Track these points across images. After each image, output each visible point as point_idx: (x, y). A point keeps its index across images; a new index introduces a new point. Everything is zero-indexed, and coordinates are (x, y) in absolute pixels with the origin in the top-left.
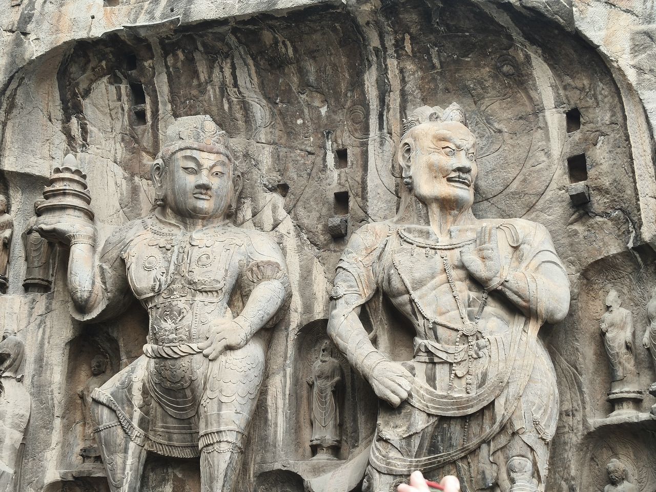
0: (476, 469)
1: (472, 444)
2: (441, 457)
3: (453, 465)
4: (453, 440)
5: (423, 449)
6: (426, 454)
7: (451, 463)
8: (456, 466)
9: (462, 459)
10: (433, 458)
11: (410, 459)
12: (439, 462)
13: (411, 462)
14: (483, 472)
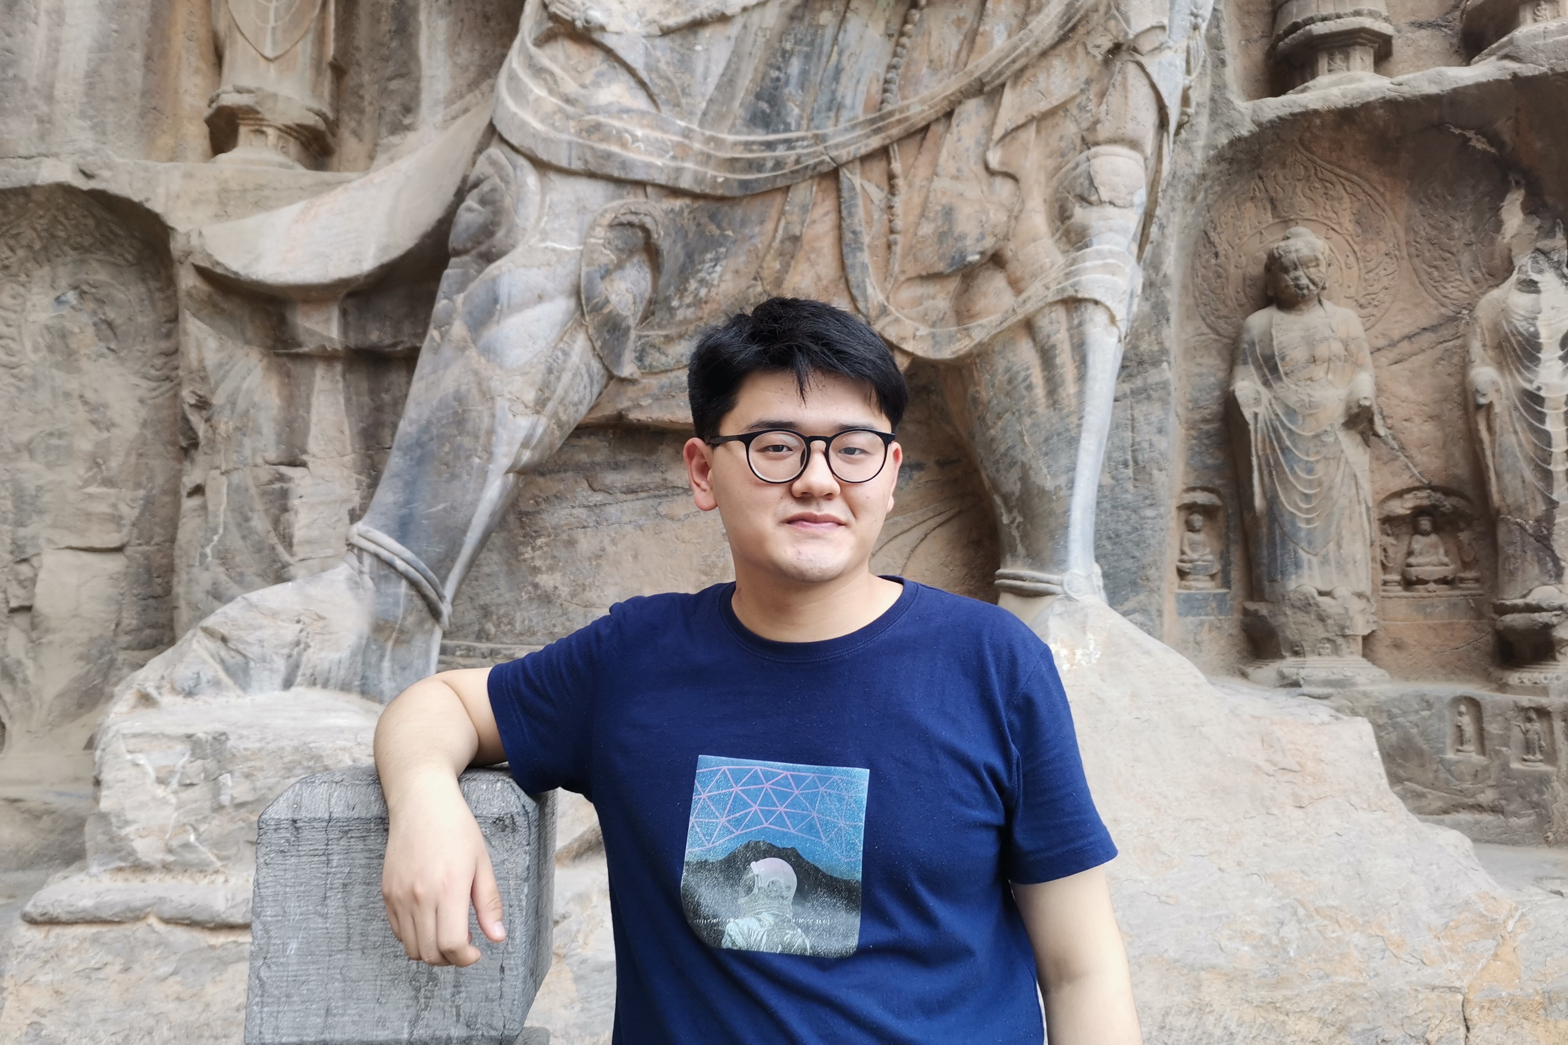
0: (917, 200)
1: (923, 102)
2: (789, 143)
3: (825, 184)
4: (844, 79)
5: (732, 98)
6: (739, 122)
7: (823, 176)
8: (839, 190)
9: (865, 159)
10: (762, 143)
11: (682, 124)
12: (778, 164)
13: (687, 133)
14: (948, 213)
